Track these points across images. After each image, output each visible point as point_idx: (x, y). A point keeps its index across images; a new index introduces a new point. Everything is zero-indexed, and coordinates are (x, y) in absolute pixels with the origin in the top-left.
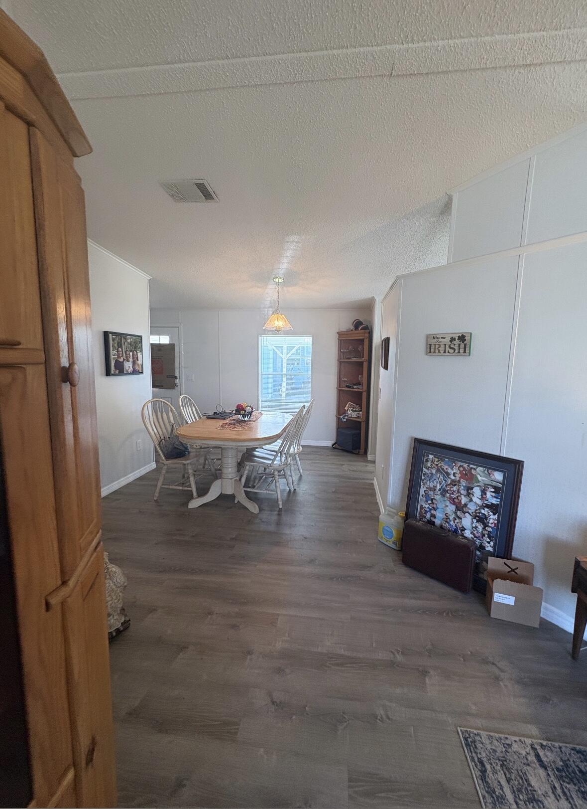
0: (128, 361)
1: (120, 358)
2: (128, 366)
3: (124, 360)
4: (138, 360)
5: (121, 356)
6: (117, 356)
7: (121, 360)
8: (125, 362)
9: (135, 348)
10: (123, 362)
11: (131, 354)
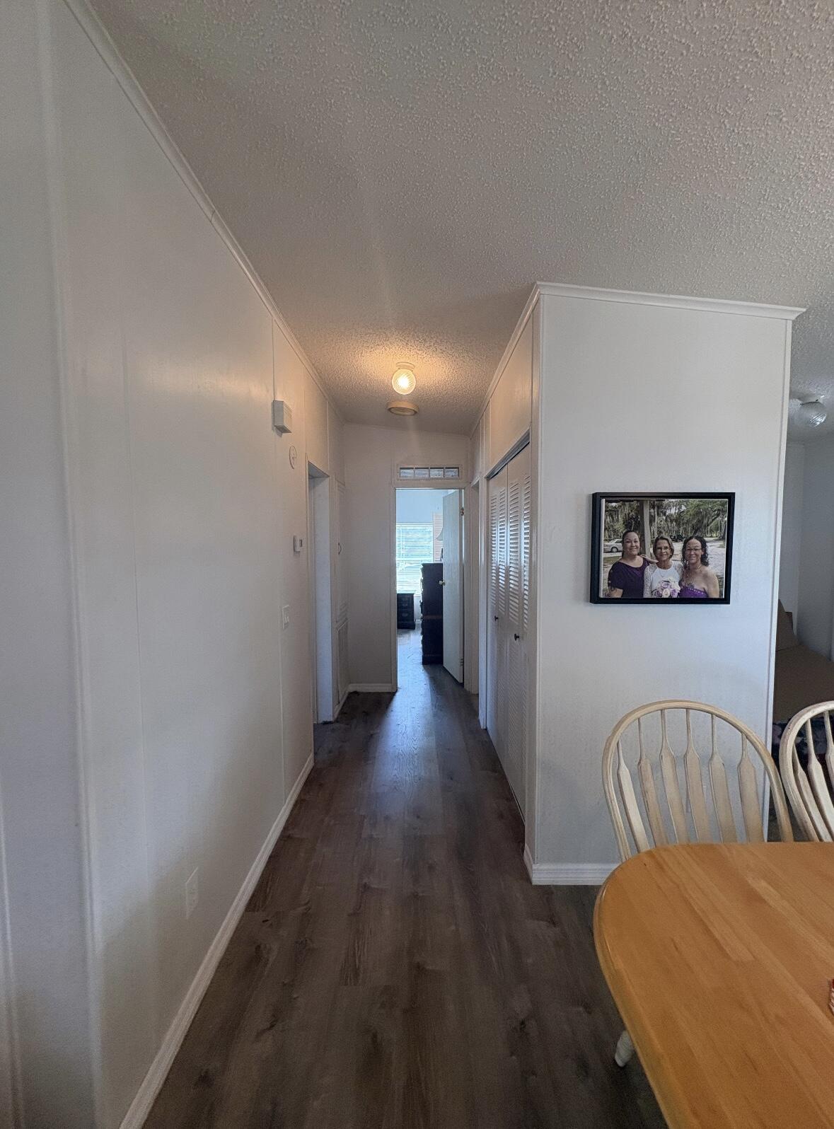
0: (663, 565)
1: (633, 557)
2: (664, 579)
3: (646, 562)
4: (706, 564)
5: (635, 552)
6: (620, 554)
7: (637, 562)
8: (648, 570)
9: (696, 529)
10: (642, 569)
11: (678, 547)
